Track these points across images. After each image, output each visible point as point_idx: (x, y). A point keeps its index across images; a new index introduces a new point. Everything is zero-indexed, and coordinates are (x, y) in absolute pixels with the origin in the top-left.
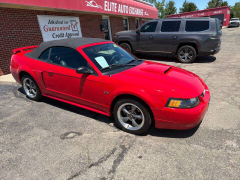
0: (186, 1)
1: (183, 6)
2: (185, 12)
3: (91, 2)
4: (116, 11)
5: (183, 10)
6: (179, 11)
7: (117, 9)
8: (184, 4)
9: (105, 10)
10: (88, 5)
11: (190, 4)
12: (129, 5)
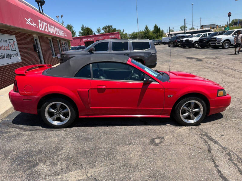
0: (83, 26)
1: (82, 29)
2: (84, 35)
3: (29, 19)
4: (47, 31)
5: (82, 33)
6: (79, 34)
7: (48, 29)
8: (82, 28)
9: (40, 29)
10: (27, 23)
11: (87, 28)
12: (55, 26)
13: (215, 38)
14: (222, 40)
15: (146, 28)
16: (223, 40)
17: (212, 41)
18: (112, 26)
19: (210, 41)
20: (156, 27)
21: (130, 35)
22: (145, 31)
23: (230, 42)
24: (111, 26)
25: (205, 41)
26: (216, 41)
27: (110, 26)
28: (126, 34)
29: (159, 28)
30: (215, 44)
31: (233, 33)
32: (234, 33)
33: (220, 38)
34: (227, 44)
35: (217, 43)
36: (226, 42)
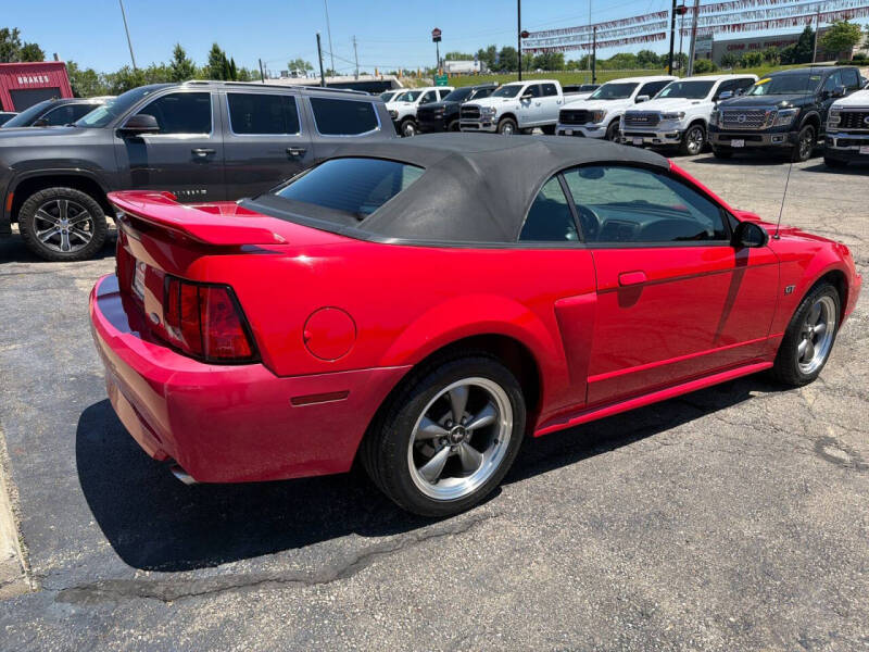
13: (476, 108)
14: (494, 115)
15: (180, 55)
16: (499, 115)
17: (464, 116)
18: (16, 33)
19: (456, 116)
20: (216, 54)
21: (109, 78)
22: (173, 65)
23: (517, 122)
24: (11, 32)
25: (439, 117)
26: (478, 116)
27: (6, 31)
28: (91, 74)
29: (228, 58)
30: (477, 126)
31: (520, 94)
32: (525, 94)
33: (488, 109)
34: (508, 129)
35: (481, 125)
36: (506, 120)
